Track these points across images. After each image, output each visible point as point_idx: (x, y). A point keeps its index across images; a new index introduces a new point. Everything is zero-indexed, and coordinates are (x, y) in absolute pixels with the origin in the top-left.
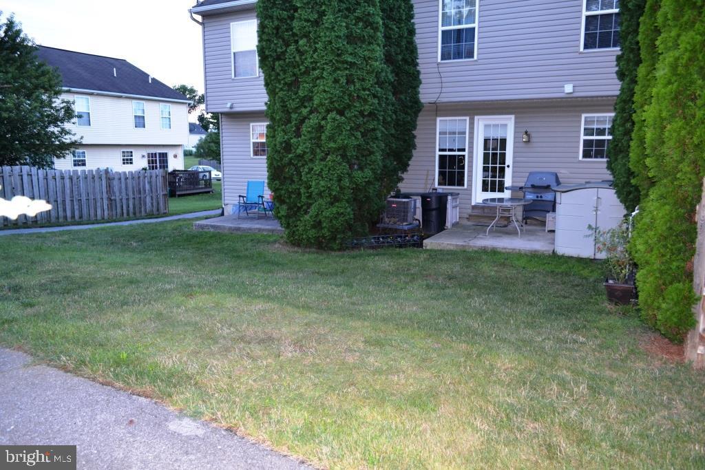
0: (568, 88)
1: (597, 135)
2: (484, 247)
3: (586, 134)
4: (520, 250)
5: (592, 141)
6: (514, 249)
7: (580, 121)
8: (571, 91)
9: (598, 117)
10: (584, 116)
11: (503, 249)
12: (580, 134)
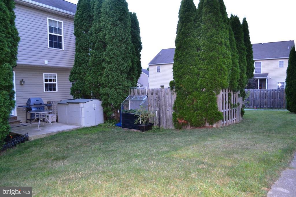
0: (46, 62)
1: (49, 82)
2: (59, 132)
3: (45, 81)
4: (72, 129)
5: (51, 84)
6: (70, 129)
7: (43, 76)
8: (47, 63)
9: (53, 75)
10: (44, 74)
11: (66, 130)
12: (43, 81)
